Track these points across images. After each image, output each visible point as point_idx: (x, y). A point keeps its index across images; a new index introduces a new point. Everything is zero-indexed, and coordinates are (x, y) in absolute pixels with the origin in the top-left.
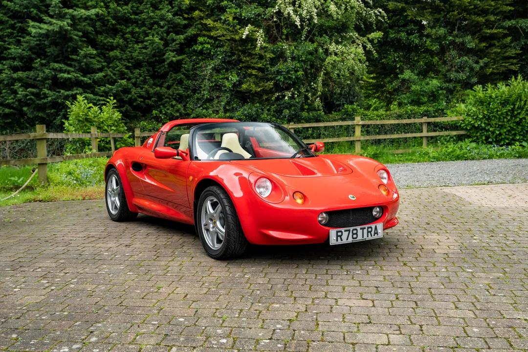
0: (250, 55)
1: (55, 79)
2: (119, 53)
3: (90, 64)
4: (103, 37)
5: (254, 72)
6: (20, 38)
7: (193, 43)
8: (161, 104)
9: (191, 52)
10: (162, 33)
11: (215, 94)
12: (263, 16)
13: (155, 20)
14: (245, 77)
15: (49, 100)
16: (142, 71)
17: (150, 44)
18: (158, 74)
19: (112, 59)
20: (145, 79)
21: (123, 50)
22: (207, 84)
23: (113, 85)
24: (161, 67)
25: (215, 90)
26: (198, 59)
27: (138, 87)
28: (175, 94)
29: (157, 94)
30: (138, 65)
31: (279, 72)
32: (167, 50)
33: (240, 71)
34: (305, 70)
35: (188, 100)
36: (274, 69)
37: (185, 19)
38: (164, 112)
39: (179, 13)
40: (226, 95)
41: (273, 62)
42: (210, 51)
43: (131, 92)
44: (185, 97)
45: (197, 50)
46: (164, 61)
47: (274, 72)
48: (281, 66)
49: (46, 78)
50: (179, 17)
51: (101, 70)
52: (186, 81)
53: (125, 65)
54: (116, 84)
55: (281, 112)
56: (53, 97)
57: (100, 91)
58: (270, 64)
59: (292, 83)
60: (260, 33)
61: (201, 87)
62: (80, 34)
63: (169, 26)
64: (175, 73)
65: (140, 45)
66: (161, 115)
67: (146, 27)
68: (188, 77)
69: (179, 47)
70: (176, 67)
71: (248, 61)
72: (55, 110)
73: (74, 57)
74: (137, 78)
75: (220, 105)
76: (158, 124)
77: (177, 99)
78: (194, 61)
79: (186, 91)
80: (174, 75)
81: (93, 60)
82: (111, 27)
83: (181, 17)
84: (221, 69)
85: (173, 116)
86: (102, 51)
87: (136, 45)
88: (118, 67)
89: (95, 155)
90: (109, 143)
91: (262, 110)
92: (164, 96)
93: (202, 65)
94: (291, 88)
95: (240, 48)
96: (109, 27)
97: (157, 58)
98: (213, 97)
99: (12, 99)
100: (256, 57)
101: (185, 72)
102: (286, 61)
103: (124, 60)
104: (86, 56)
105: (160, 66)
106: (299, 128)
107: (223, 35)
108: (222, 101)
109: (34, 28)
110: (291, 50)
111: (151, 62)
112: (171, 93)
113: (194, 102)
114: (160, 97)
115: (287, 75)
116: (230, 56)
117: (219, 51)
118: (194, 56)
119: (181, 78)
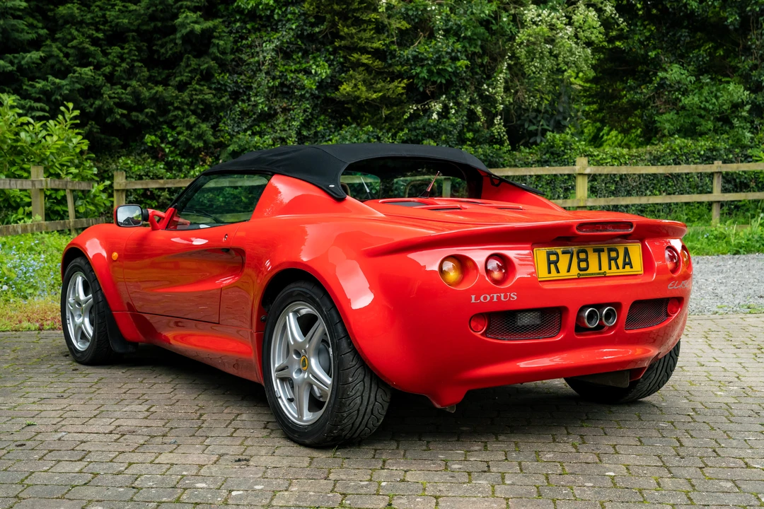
0: (358, 22)
2: (78, 9)
3: (13, 30)
5: (365, 59)
8: (165, 122)
9: (231, 14)
11: (278, 104)
14: (344, 68)
16: (126, 51)
18: (159, 57)
19: (61, 22)
20: (133, 66)
22: (264, 82)
23: (64, 77)
24: (166, 43)
25: (280, 95)
26: (246, 28)
27: (116, 84)
28: (195, 102)
29: (155, 99)
30: (117, 36)
31: (418, 60)
32: (181, 7)
33: (332, 57)
34: (472, 58)
35: (222, 114)
36: (408, 53)
38: (170, 139)
41: (405, 38)
42: (272, 12)
43: (102, 95)
44: (217, 108)
45: (244, 9)
46: (174, 30)
47: (408, 59)
48: (420, 47)
51: (36, 44)
52: (220, 74)
53: (90, 37)
54: (71, 75)
57: (34, 90)
58: (398, 42)
59: (444, 81)
61: (250, 88)
64: (195, 57)
66: (163, 145)
68: (223, 66)
70: (199, 44)
71: (352, 36)
74: (114, 65)
75: (289, 126)
76: (155, 165)
77: (199, 111)
78: (237, 32)
79: (219, 95)
80: (194, 62)
81: (20, 21)
84: (293, 52)
85: (190, 146)
86: (40, 5)
88: (76, 39)
89: (39, 228)
90: (63, 201)
92: (172, 104)
93: (253, 41)
94: (442, 96)
95: (336, 7)
97: (159, 24)
98: (275, 110)
100: (370, 27)
101: (219, 55)
102: (431, 36)
103: (88, 25)
105: (164, 40)
108: (294, 119)
110: (444, 14)
111: (145, 31)
112: (187, 99)
113: (234, 119)
114: (162, 106)
115: (435, 66)
116: (313, 25)
117: (290, 13)
118: (238, 21)
119: (208, 69)
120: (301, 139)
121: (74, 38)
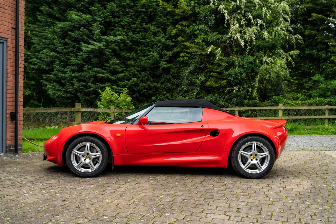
0: (213, 64)
1: (95, 77)
2: (133, 62)
3: (116, 68)
4: (125, 52)
5: (214, 74)
6: (77, 53)
7: (178, 57)
8: (157, 93)
9: (176, 62)
10: (159, 50)
11: (190, 88)
12: (221, 40)
13: (155, 42)
14: (209, 78)
15: (92, 90)
16: (146, 73)
17: (151, 56)
18: (156, 75)
19: (129, 66)
20: (148, 78)
21: (136, 60)
22: (186, 81)
23: (129, 81)
24: (158, 71)
25: (191, 85)
26: (181, 66)
27: (144, 83)
28: (166, 87)
31: (230, 75)
32: (162, 60)
33: (206, 74)
34: (247, 74)
35: (174, 91)
36: (227, 73)
37: (173, 42)
38: (159, 98)
39: (170, 38)
40: (197, 89)
41: (227, 68)
42: (188, 61)
43: (139, 86)
44: (172, 89)
45: (180, 61)
46: (160, 67)
47: (227, 75)
48: (232, 71)
49: (90, 77)
50: (169, 40)
51: (122, 72)
52: (173, 79)
53: (136, 69)
54: (131, 80)
55: (231, 100)
56: (94, 88)
57: (121, 84)
58: (225, 70)
59: (238, 81)
60: (219, 51)
61: (182, 83)
62: (110, 51)
63: (163, 46)
64: (166, 75)
65: (146, 58)
66: (157, 100)
67: (149, 46)
68: (174, 77)
69: (169, 59)
70: (167, 71)
71: (211, 68)
72: (95, 96)
73: (107, 64)
74: (143, 77)
75: (193, 94)
77: (167, 90)
78: (178, 67)
79: (173, 85)
80: (165, 76)
81: (118, 66)
82: (129, 47)
83: (170, 41)
84: (194, 73)
86: (124, 61)
87: (143, 58)
91: (220, 98)
92: (159, 88)
93: (183, 70)
94: (238, 85)
95: (206, 59)
96: (128, 47)
97: (156, 66)
98: (189, 90)
99: (71, 88)
100: (216, 65)
101: (172, 74)
102: (235, 68)
103: (136, 66)
104: (113, 64)
106: (242, 110)
107: (196, 52)
108: (194, 92)
109: (85, 48)
110: (239, 61)
111: (152, 67)
113: (177, 92)
114: (156, 88)
115: (235, 76)
116: (200, 65)
117: (193, 61)
118: (178, 64)
119: (169, 78)
120: (197, 98)
121: (132, 70)
